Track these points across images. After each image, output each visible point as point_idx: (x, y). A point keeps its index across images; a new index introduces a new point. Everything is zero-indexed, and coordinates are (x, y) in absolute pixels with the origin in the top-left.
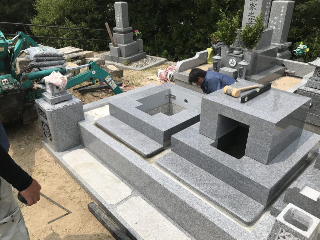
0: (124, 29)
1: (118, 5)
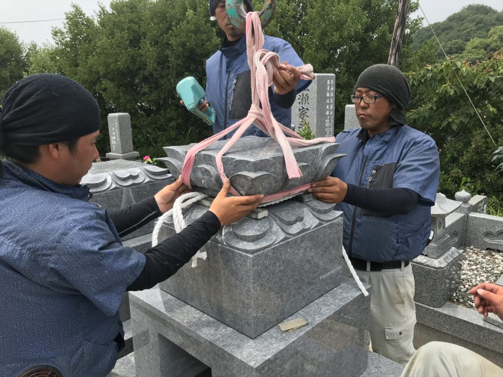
0: (124, 155)
1: (113, 118)
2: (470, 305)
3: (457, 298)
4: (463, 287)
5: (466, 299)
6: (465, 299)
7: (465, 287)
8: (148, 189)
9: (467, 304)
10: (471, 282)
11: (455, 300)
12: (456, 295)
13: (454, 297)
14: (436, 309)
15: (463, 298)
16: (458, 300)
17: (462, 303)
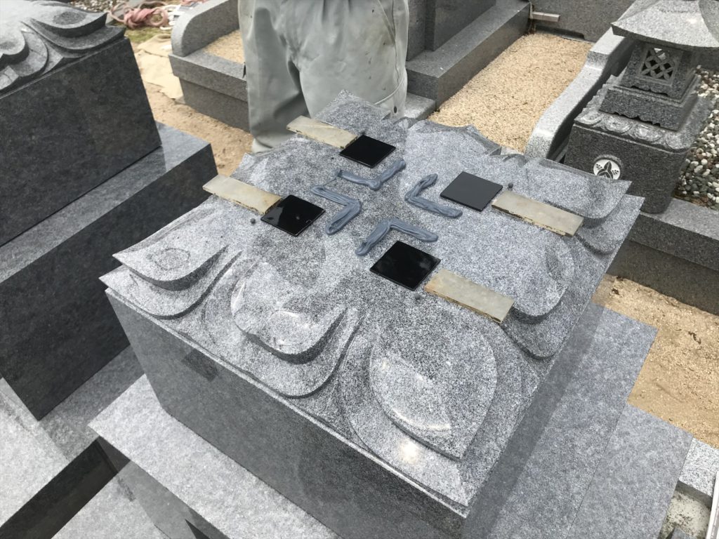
2: (711, 200)
3: (688, 188)
4: (697, 163)
5: (704, 189)
6: (702, 190)
7: (700, 164)
8: (65, 83)
9: (706, 200)
10: (710, 152)
11: (685, 193)
12: (688, 184)
13: (685, 186)
14: (655, 217)
15: (699, 188)
16: (690, 193)
17: (697, 198)
